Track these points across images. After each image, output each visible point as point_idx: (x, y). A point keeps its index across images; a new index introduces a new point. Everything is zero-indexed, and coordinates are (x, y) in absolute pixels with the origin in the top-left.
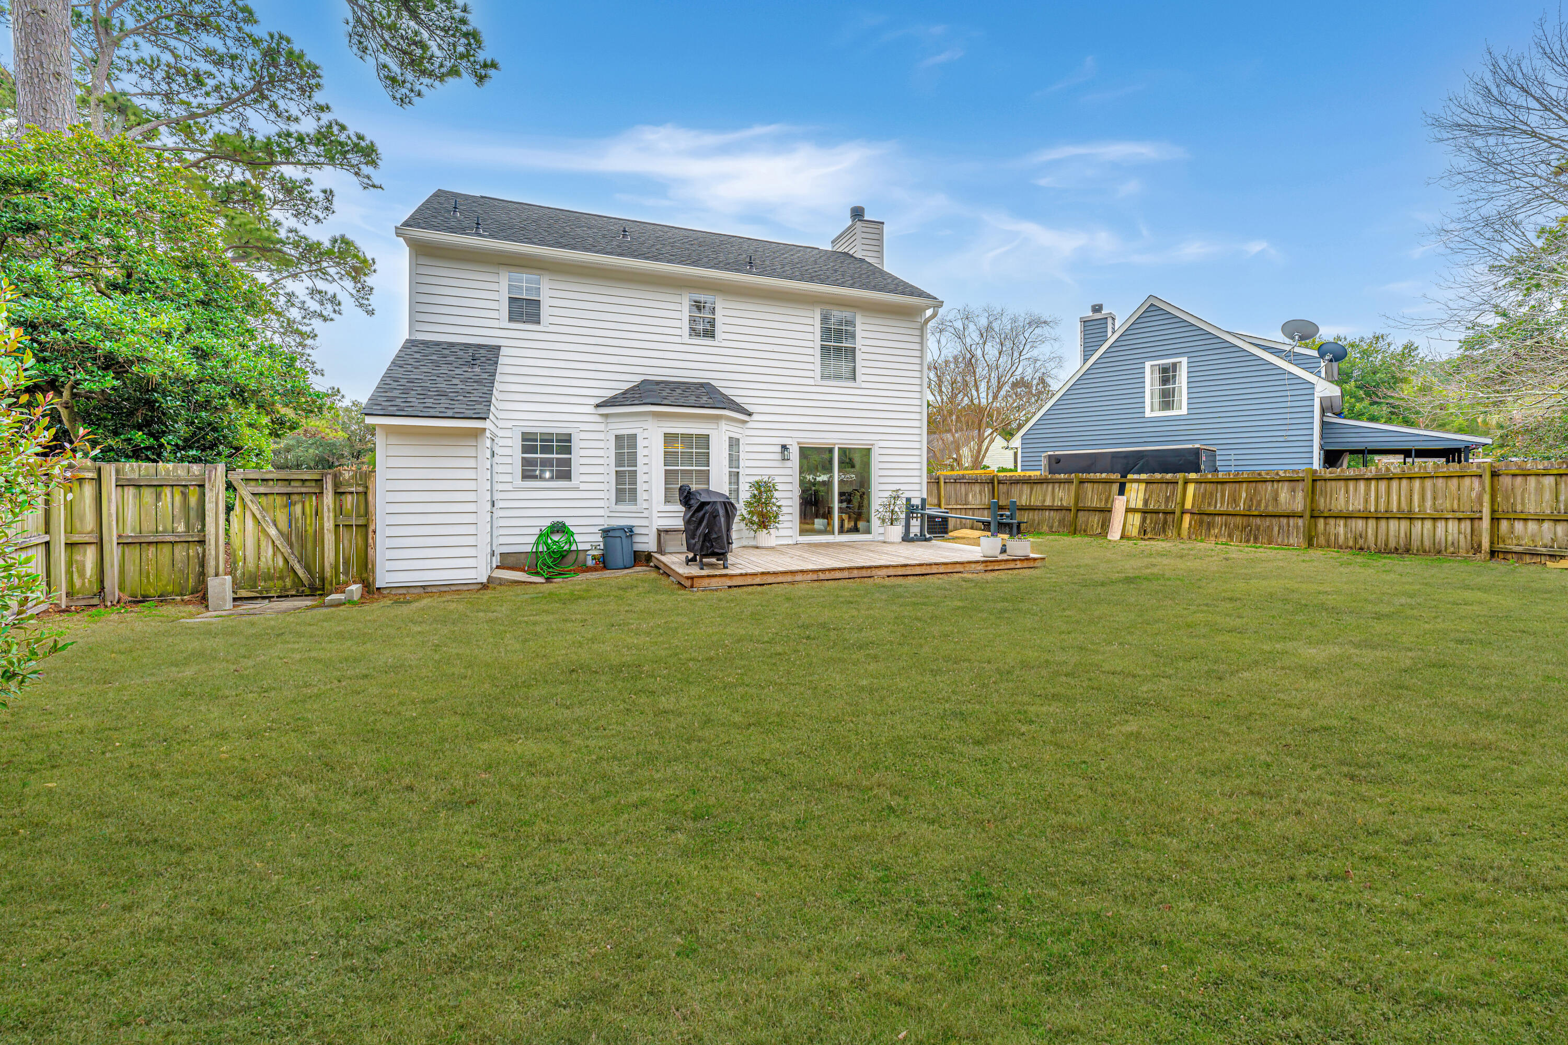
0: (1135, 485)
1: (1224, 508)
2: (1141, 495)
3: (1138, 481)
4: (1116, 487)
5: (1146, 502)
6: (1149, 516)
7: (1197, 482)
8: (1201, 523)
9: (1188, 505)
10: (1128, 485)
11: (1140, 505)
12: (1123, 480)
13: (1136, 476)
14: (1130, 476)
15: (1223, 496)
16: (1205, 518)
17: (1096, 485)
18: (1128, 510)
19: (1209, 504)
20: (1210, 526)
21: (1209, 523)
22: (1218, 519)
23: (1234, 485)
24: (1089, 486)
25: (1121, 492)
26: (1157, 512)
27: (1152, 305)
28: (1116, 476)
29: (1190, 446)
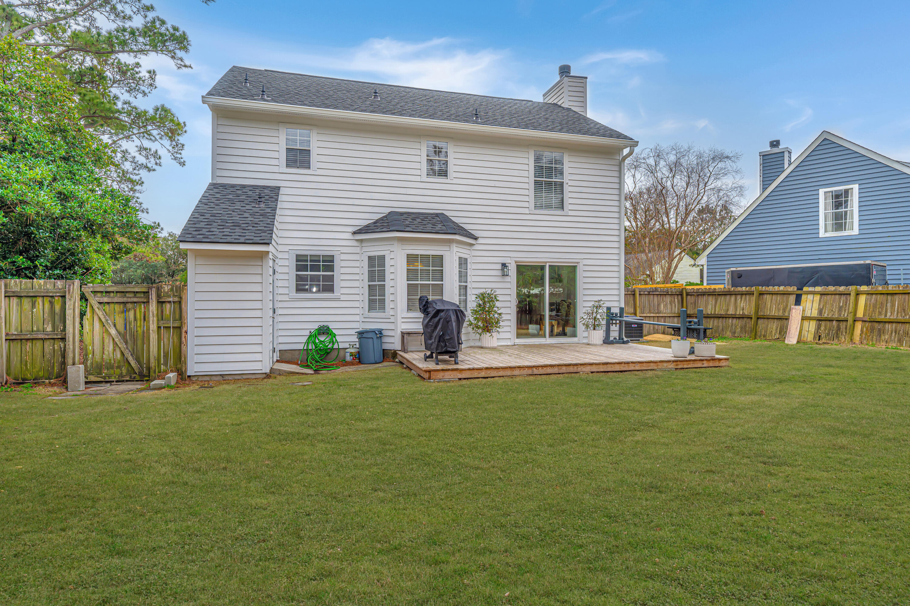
0: (810, 297)
1: (894, 317)
2: (816, 305)
3: (813, 293)
4: (792, 298)
5: (820, 311)
6: (823, 323)
7: (868, 294)
8: (872, 330)
9: (860, 314)
10: (804, 297)
11: (815, 314)
12: (799, 292)
13: (811, 289)
14: (805, 289)
15: (893, 305)
16: (876, 325)
17: (774, 297)
18: (804, 318)
19: (880, 313)
20: (880, 332)
21: (879, 330)
22: (888, 326)
23: (904, 296)
24: (768, 297)
25: (798, 302)
26: (831, 320)
27: (825, 139)
28: (793, 289)
29: (862, 262)
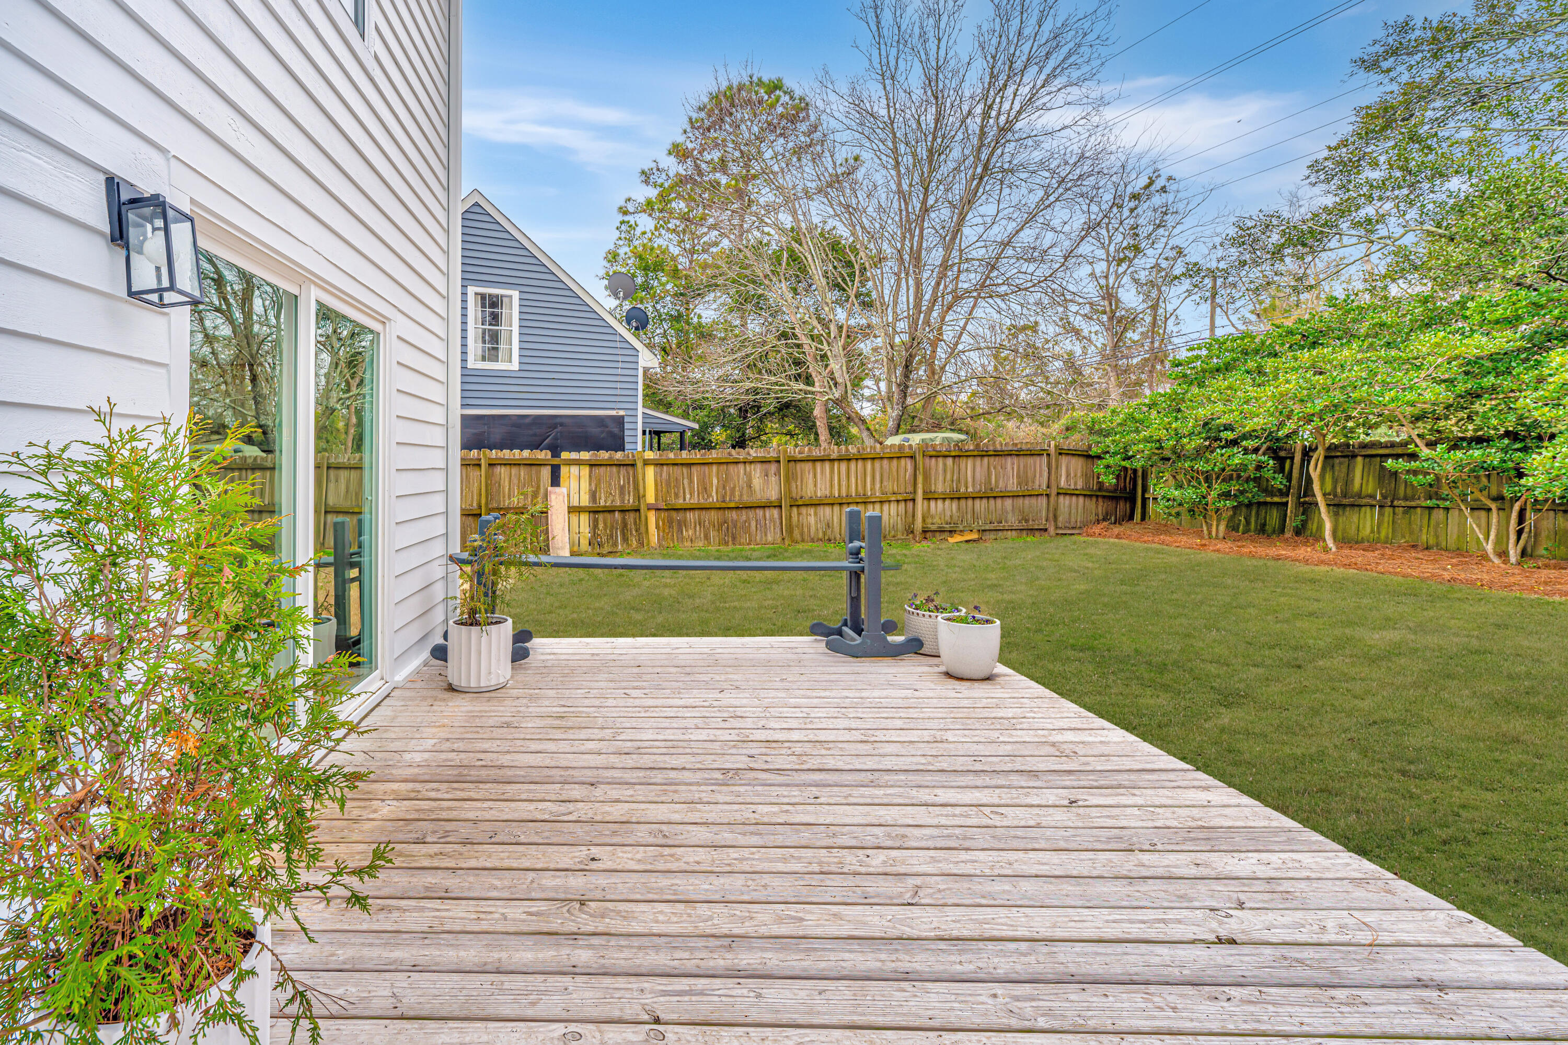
0: (574, 470)
1: (695, 501)
2: (585, 485)
3: (578, 463)
4: (546, 473)
5: (593, 496)
6: (600, 517)
7: (659, 464)
8: (670, 522)
9: (651, 498)
10: (564, 470)
11: (585, 501)
12: (556, 461)
13: (574, 455)
14: (565, 455)
15: (691, 481)
16: (674, 514)
17: (514, 470)
18: (573, 510)
19: (677, 495)
20: (682, 524)
21: (679, 522)
22: (690, 516)
23: (703, 467)
24: (502, 471)
25: (555, 481)
26: (611, 511)
27: (477, 204)
28: (543, 455)
